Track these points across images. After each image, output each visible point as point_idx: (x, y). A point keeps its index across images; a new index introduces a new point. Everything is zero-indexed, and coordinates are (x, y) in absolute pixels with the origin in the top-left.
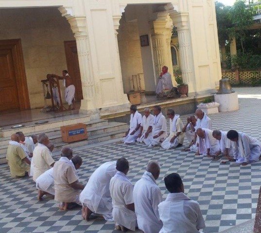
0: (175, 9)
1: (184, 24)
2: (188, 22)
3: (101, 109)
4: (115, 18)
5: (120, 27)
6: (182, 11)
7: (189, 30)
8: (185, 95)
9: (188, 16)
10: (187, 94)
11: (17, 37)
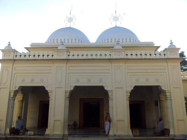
0: (162, 89)
1: (168, 96)
2: (170, 95)
3: (115, 135)
4: (127, 91)
5: (130, 96)
6: (166, 89)
7: (171, 100)
8: (168, 135)
9: (170, 92)
10: (169, 135)
11: (103, 98)
